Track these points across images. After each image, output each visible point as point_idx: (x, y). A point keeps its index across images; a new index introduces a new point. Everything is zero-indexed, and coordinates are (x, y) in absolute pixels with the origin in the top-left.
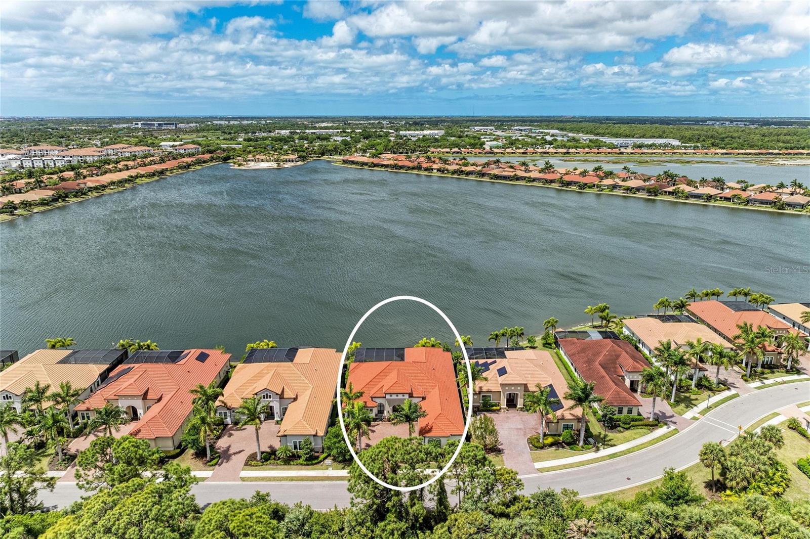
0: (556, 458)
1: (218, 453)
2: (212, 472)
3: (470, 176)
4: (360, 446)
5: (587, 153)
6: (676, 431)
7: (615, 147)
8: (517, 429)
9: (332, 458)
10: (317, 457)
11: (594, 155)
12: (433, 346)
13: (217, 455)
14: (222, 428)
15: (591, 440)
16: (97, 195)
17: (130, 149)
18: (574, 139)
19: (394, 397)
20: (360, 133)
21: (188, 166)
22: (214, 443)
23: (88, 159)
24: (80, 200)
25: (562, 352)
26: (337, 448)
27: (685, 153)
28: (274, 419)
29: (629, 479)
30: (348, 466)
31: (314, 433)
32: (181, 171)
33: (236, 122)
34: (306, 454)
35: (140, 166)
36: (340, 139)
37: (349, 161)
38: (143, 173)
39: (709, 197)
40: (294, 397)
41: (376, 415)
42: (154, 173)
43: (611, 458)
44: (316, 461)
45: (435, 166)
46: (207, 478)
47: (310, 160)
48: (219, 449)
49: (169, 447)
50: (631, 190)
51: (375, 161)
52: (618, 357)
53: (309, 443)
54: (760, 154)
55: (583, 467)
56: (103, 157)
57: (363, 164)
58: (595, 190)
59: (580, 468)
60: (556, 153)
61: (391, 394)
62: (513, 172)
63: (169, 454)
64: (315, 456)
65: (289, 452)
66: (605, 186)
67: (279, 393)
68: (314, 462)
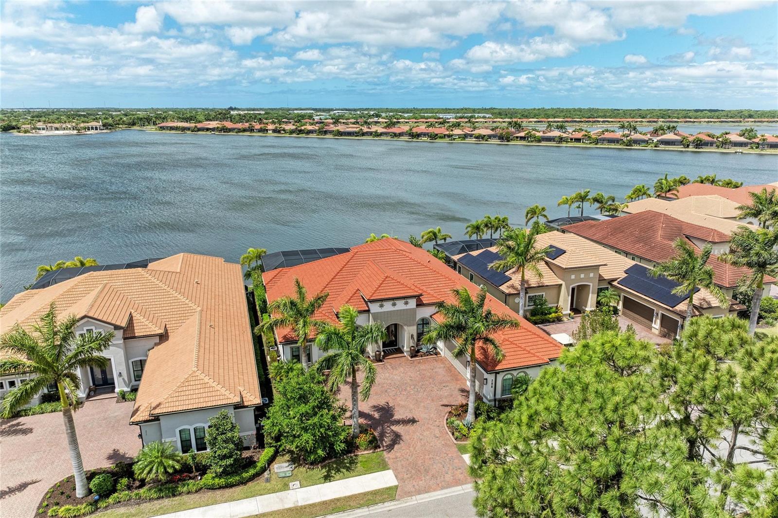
3: (311, 134)
9: (288, 457)
10: (252, 461)
19: (388, 307)
28: (113, 391)
31: (237, 399)
37: (167, 127)
39: (561, 140)
40: (161, 331)
45: (269, 128)
47: (118, 129)
50: (482, 138)
51: (199, 125)
53: (228, 427)
58: (446, 140)
61: (382, 301)
64: (247, 460)
65: (171, 462)
66: (456, 135)
67: (124, 324)
68: (245, 475)
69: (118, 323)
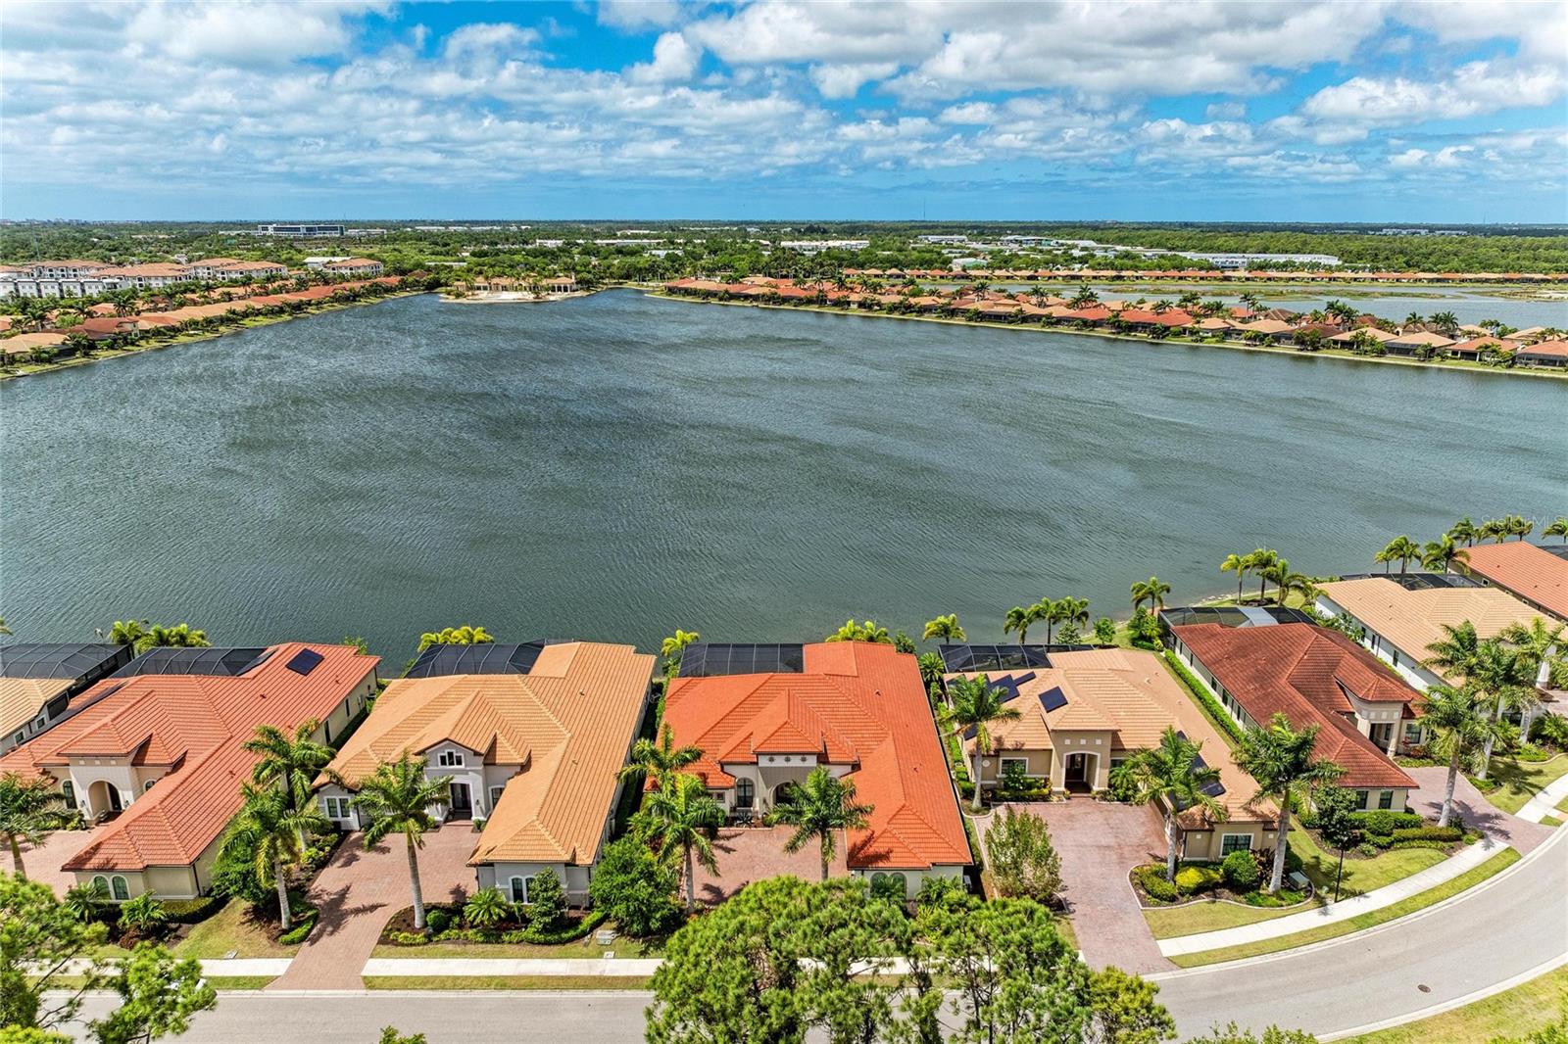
0: (1214, 926)
1: (311, 907)
2: (290, 960)
3: (926, 315)
4: (690, 892)
5: (1158, 278)
6: (1512, 855)
7: (1212, 268)
8: (1099, 847)
9: (614, 925)
10: (576, 922)
11: (1173, 282)
12: (871, 639)
13: (310, 913)
14: (335, 841)
15: (1297, 876)
16: (158, 345)
17: (240, 267)
18: (1127, 255)
19: (780, 762)
20: (702, 244)
21: (354, 296)
22: (308, 880)
23: (154, 283)
24: (120, 353)
25: (1182, 659)
26: (627, 899)
27: (1355, 279)
28: (470, 818)
29: (1423, 988)
30: (657, 948)
31: (567, 857)
32: (338, 306)
33: (460, 229)
34: (544, 914)
35: (256, 295)
36: (662, 253)
37: (680, 289)
38: (258, 306)
39: (1430, 352)
40: (522, 761)
41: (733, 809)
42: (281, 308)
43: (1361, 928)
44: (572, 933)
45: (854, 297)
46: (271, 979)
47: (601, 288)
48: (318, 896)
49: (183, 890)
50: (1262, 340)
51: (733, 288)
52: (1333, 665)
53: (551, 885)
54: (1507, 280)
55: (1291, 954)
56: (184, 280)
57: (708, 294)
58: (1187, 340)
59: (1282, 956)
60: (1095, 278)
61: (772, 755)
62: (1014, 305)
63: (178, 912)
64: (571, 919)
65: (497, 910)
66: (1207, 331)
67: (483, 751)
68: (565, 935)
69: (478, 750)
